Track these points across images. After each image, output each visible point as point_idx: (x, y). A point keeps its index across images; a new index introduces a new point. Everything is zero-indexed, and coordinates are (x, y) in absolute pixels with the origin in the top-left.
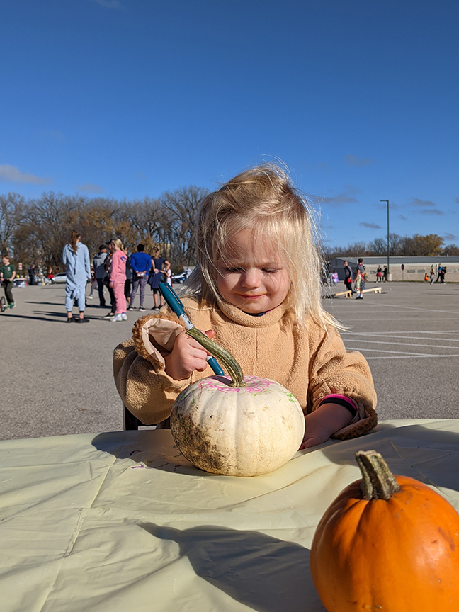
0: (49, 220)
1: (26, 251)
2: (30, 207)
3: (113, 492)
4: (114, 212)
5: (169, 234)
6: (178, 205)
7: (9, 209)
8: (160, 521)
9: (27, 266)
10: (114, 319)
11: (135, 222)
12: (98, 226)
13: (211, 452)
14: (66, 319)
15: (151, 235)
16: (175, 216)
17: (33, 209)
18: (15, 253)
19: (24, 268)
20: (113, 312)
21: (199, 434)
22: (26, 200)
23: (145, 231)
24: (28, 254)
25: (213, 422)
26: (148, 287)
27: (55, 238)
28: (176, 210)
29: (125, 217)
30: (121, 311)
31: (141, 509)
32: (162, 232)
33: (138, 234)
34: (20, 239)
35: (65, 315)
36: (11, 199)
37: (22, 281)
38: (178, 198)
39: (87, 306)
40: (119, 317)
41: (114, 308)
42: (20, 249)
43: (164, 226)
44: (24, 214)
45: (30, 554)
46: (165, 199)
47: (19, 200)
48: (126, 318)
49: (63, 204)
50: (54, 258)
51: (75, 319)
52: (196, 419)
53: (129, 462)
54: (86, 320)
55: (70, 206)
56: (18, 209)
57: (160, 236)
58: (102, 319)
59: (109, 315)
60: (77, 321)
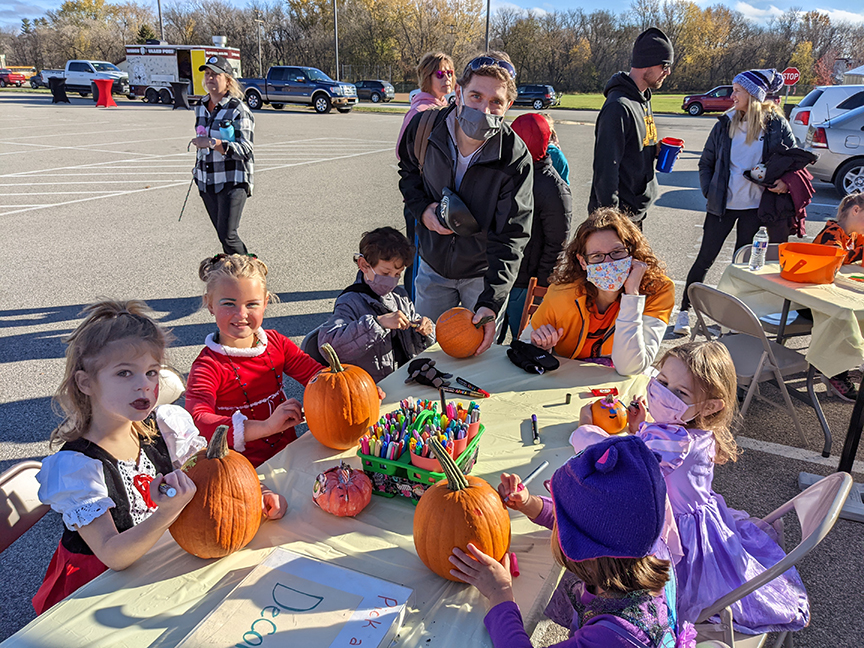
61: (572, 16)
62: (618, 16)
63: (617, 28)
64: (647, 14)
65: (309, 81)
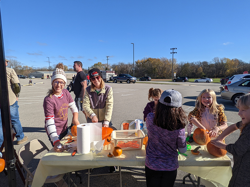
61: (198, 62)
62: (209, 62)
63: (209, 64)
64: (216, 61)
65: (126, 77)
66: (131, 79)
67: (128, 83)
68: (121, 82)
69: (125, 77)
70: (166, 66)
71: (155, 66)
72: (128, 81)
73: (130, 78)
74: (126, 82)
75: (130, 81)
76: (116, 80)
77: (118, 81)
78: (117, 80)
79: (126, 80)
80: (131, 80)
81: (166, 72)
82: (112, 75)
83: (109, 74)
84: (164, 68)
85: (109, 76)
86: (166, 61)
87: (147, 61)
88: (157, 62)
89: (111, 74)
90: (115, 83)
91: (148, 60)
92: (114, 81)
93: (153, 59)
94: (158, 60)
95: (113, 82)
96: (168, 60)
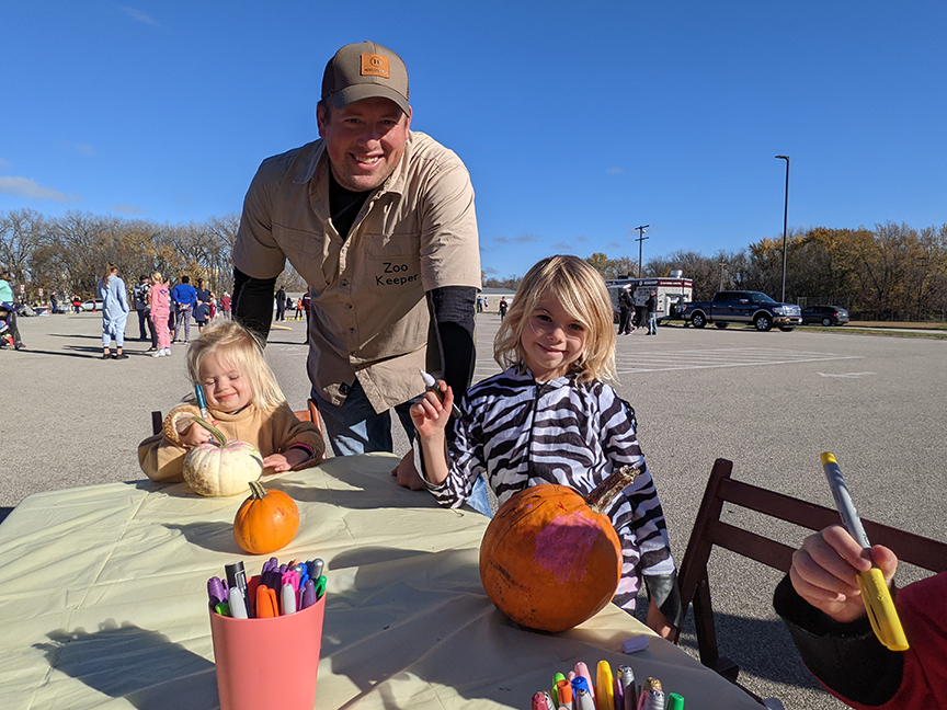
0: (76, 241)
1: (48, 274)
2: (51, 226)
3: (145, 511)
4: (154, 235)
5: (217, 259)
6: (226, 231)
7: (23, 226)
8: (172, 522)
9: (49, 291)
10: (156, 354)
11: (180, 246)
12: (137, 249)
13: (205, 485)
14: (101, 355)
15: (198, 260)
16: (223, 242)
17: (54, 228)
18: (33, 277)
19: (45, 293)
20: (154, 346)
21: (198, 476)
22: (45, 220)
23: (191, 256)
24: (50, 279)
25: (206, 469)
26: (192, 320)
27: (84, 260)
28: (224, 236)
29: (167, 241)
30: (164, 346)
31: (161, 518)
32: (210, 257)
33: (183, 259)
34: (39, 261)
35: (101, 350)
36: (25, 216)
37: (44, 309)
38: (226, 224)
39: (125, 339)
40: (162, 352)
41: (155, 341)
42: (39, 271)
43: (211, 251)
44: (43, 234)
45: (98, 542)
46: (212, 224)
47: (36, 217)
48: (169, 353)
49: (93, 225)
50: (82, 282)
51: (113, 355)
52: (196, 468)
53: (157, 494)
54: (125, 355)
55: (100, 228)
56: (36, 227)
57: (208, 261)
58: (144, 354)
59: (150, 350)
60: (114, 358)
65: (751, 302)
66: (776, 310)
67: (759, 330)
68: (722, 326)
69: (747, 304)
70: (903, 263)
71: (845, 265)
72: (762, 322)
73: (770, 307)
74: (750, 323)
75: (769, 319)
76: (703, 317)
77: (711, 321)
78: (707, 317)
79: (751, 319)
80: (777, 315)
81: (901, 288)
82: (681, 297)
83: (670, 290)
84: (894, 273)
85: (666, 301)
86: (904, 238)
87: (804, 243)
88: (857, 246)
89: (679, 291)
90: (696, 327)
91: (811, 238)
92: (692, 319)
93: (834, 234)
94: (864, 236)
95: (686, 326)
96: (914, 233)
